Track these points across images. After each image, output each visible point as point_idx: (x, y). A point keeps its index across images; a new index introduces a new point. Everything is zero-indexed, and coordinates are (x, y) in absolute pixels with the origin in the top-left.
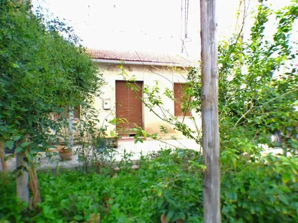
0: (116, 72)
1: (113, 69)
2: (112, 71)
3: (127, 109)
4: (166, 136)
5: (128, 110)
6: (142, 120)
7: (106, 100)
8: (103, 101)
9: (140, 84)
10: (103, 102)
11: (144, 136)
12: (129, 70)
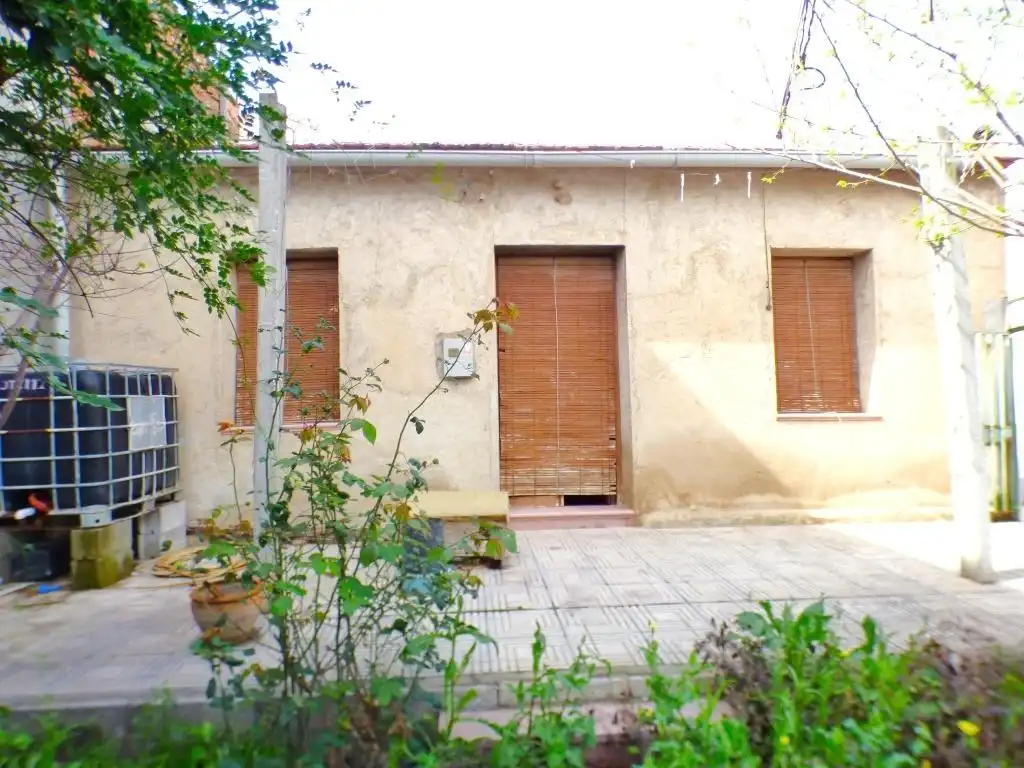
0: (496, 207)
1: (483, 197)
2: (481, 205)
3: (548, 380)
4: (738, 506)
5: (556, 383)
6: (618, 431)
7: (453, 335)
8: (442, 344)
9: (608, 261)
10: (439, 348)
11: (631, 507)
12: (557, 200)
